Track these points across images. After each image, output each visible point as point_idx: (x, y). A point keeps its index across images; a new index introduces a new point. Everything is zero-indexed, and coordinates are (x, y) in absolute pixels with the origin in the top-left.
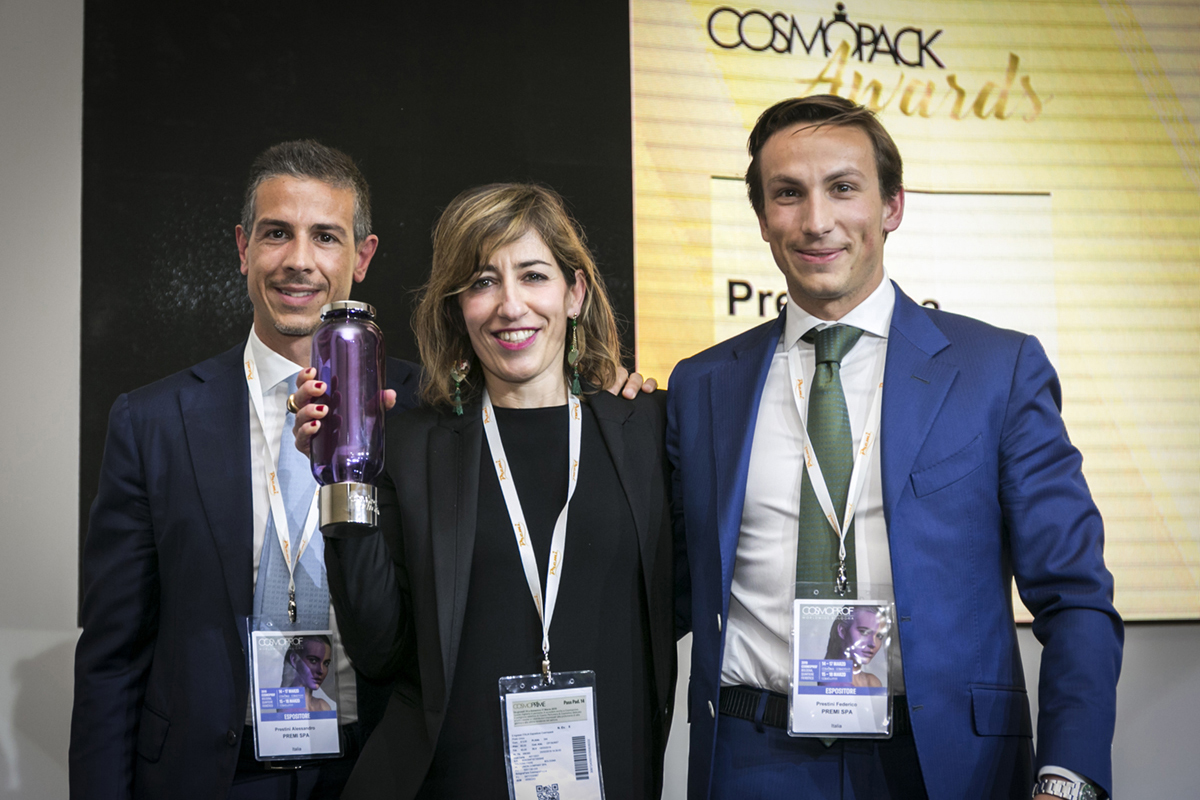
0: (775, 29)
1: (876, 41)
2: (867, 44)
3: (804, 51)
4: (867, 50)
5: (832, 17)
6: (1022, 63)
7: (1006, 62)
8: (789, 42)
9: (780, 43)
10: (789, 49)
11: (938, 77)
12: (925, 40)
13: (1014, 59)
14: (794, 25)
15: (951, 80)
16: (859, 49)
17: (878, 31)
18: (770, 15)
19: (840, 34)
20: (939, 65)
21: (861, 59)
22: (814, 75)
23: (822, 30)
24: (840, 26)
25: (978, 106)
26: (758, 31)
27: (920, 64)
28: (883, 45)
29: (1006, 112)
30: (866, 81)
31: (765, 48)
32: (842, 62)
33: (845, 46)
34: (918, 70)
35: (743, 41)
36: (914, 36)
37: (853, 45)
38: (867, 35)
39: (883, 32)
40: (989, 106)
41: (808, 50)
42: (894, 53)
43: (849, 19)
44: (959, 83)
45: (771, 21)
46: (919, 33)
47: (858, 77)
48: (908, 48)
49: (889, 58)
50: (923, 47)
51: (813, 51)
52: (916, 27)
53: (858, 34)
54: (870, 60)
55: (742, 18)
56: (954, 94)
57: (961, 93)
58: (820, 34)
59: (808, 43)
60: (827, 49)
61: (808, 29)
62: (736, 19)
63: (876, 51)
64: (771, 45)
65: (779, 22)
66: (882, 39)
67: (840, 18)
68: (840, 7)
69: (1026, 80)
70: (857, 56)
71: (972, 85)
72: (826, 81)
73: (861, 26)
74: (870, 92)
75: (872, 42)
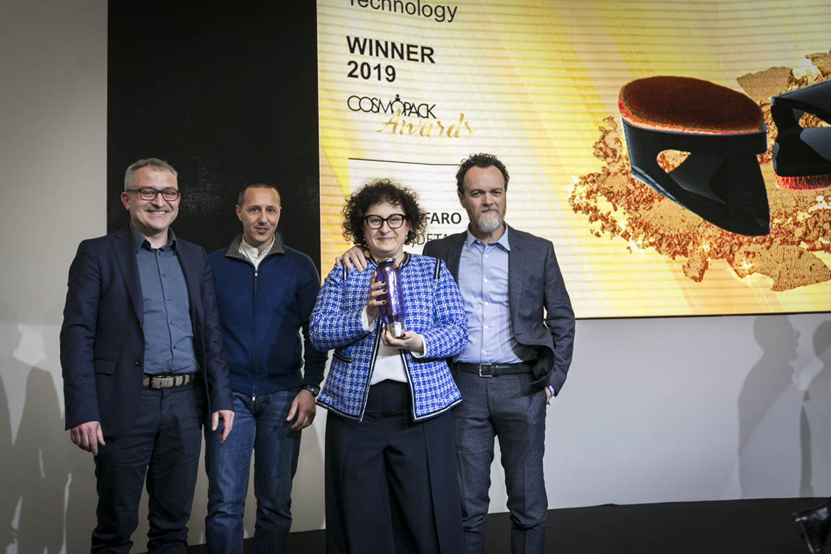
0: (373, 104)
1: (411, 108)
3: (384, 112)
4: (408, 112)
5: (394, 100)
6: (465, 116)
7: (459, 116)
8: (378, 109)
9: (375, 109)
10: (378, 111)
11: (434, 122)
12: (429, 109)
13: (462, 115)
14: (380, 102)
15: (439, 123)
16: (404, 111)
18: (371, 99)
19: (398, 106)
20: (435, 117)
21: (405, 115)
22: (388, 121)
23: (391, 104)
24: (398, 102)
25: (449, 132)
26: (366, 105)
27: (427, 117)
28: (413, 110)
29: (459, 135)
30: (407, 123)
31: (369, 111)
32: (399, 115)
33: (399, 110)
34: (427, 119)
35: (361, 108)
36: (426, 107)
37: (402, 110)
38: (408, 106)
39: (413, 105)
40: (453, 132)
41: (385, 112)
42: (418, 113)
43: (401, 100)
44: (442, 124)
45: (372, 101)
46: (427, 105)
47: (404, 121)
48: (423, 112)
49: (416, 115)
50: (428, 111)
51: (387, 112)
52: (426, 103)
53: (404, 106)
54: (409, 115)
55: (361, 100)
56: (440, 129)
57: (443, 128)
58: (390, 106)
59: (385, 109)
60: (392, 111)
61: (385, 103)
62: (358, 100)
63: (411, 112)
64: (371, 110)
65: (374, 101)
66: (413, 108)
67: (398, 100)
68: (398, 96)
69: (466, 123)
71: (446, 125)
72: (392, 123)
73: (405, 103)
74: (409, 127)
75: (409, 109)
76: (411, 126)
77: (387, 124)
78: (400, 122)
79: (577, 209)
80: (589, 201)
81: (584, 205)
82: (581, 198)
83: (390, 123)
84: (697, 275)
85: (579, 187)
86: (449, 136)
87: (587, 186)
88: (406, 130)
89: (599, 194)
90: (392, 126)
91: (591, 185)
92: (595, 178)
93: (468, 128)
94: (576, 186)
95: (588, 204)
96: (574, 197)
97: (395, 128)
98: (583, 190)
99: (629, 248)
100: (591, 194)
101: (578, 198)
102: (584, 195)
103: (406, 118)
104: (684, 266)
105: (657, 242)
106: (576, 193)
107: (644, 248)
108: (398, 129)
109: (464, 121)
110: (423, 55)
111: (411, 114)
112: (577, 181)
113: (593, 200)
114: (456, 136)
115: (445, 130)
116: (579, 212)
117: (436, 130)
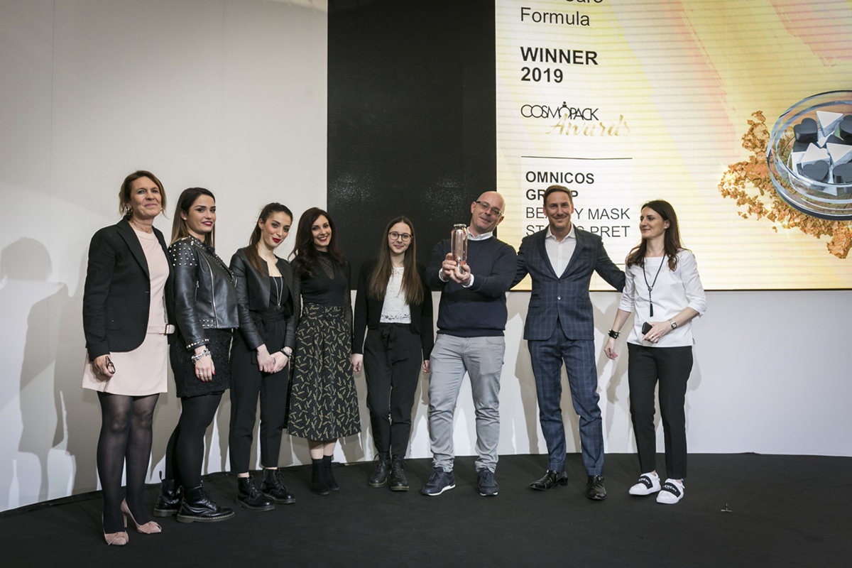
0: (543, 110)
1: (576, 113)
2: (573, 114)
3: (552, 117)
4: (573, 116)
6: (624, 117)
7: (619, 117)
8: (548, 114)
9: (545, 115)
10: (547, 116)
11: (596, 123)
12: (593, 112)
13: (622, 116)
14: (549, 109)
15: (601, 124)
16: (570, 115)
18: (541, 106)
19: (565, 111)
20: (597, 119)
21: (571, 119)
22: (556, 124)
23: (559, 110)
24: (564, 108)
25: (609, 131)
26: (537, 112)
27: (591, 119)
28: (578, 114)
29: (618, 133)
30: (573, 125)
31: (540, 117)
32: (565, 119)
33: (566, 115)
34: (590, 121)
35: (532, 115)
36: (589, 111)
37: (569, 114)
38: (573, 111)
39: (578, 110)
40: (613, 131)
41: (554, 117)
42: (582, 116)
43: (567, 106)
44: (603, 125)
45: (542, 108)
46: (591, 110)
47: (570, 124)
48: (587, 115)
49: (581, 118)
50: (592, 114)
52: (590, 107)
53: (570, 111)
54: (574, 119)
55: (532, 107)
56: (602, 128)
57: (604, 128)
58: (558, 112)
59: (554, 115)
60: (560, 116)
61: (554, 110)
62: (530, 108)
63: (576, 116)
64: (542, 116)
65: (544, 108)
66: (578, 112)
67: (565, 106)
68: (565, 103)
69: (625, 123)
71: (607, 125)
72: (560, 126)
73: (571, 108)
74: (574, 129)
75: (575, 113)
76: (576, 128)
77: (556, 126)
78: (566, 125)
79: (726, 193)
80: (737, 187)
81: (733, 190)
82: (730, 184)
83: (558, 126)
84: (842, 252)
85: (728, 175)
86: (609, 134)
87: (735, 173)
88: (572, 130)
89: (747, 180)
90: (560, 128)
91: (739, 172)
92: (743, 167)
93: (627, 127)
94: (725, 173)
95: (736, 189)
96: (723, 184)
97: (562, 129)
98: (732, 177)
99: (774, 228)
100: (739, 180)
101: (726, 184)
102: (733, 182)
103: (572, 121)
104: (828, 244)
105: (802, 223)
106: (725, 180)
107: (789, 228)
108: (565, 130)
109: (623, 121)
110: (587, 58)
112: (727, 169)
113: (741, 186)
114: (616, 135)
115: (607, 130)
116: (728, 197)
117: (599, 130)
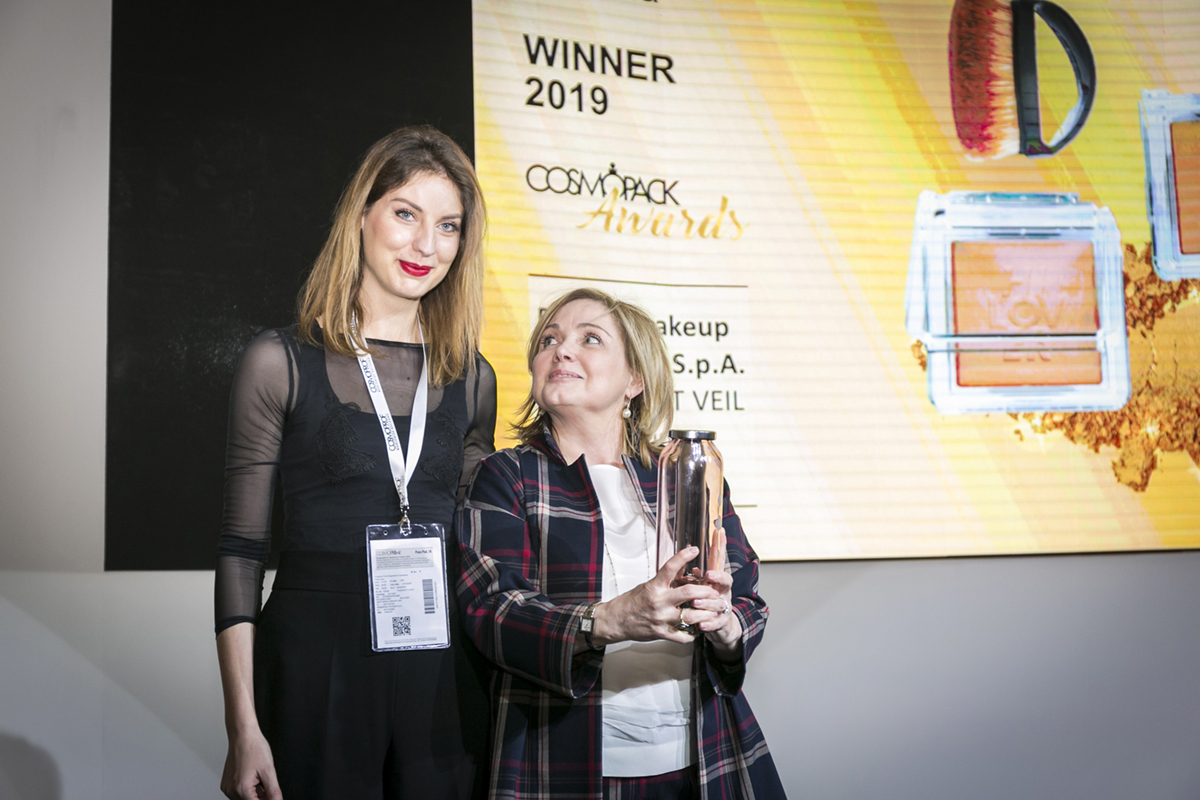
0: (570, 179)
1: (636, 187)
2: (631, 189)
3: (589, 193)
4: (630, 193)
5: (607, 172)
6: (730, 204)
7: (720, 202)
8: (580, 187)
9: (574, 188)
10: (579, 192)
11: (676, 211)
12: (667, 187)
13: (725, 200)
14: (583, 177)
15: (684, 213)
16: (625, 190)
17: (637, 181)
18: (567, 170)
19: (613, 183)
20: (677, 203)
21: (626, 198)
22: (596, 209)
23: (601, 180)
24: (613, 177)
25: (701, 230)
26: (559, 180)
27: (664, 202)
28: (640, 190)
29: (719, 234)
30: (629, 214)
31: (564, 191)
32: (614, 201)
33: (616, 191)
34: (662, 206)
35: (549, 187)
36: (661, 185)
37: (621, 190)
38: (630, 184)
39: (640, 182)
40: (708, 230)
41: (592, 192)
42: (647, 195)
43: (618, 173)
44: (689, 214)
45: (568, 174)
46: (664, 183)
47: (624, 211)
48: (657, 193)
49: (645, 198)
50: (666, 192)
51: (595, 193)
52: (662, 178)
53: (624, 183)
54: (632, 199)
55: (549, 172)
56: (686, 222)
57: (691, 222)
58: (600, 183)
59: (592, 188)
60: (604, 193)
61: (592, 179)
62: (545, 173)
63: (635, 194)
64: (568, 190)
65: (573, 174)
66: (640, 187)
67: (613, 172)
68: (613, 166)
69: (732, 214)
70: (623, 197)
71: (697, 217)
72: (604, 213)
73: (626, 178)
74: (632, 221)
75: (633, 188)
76: (636, 220)
77: (596, 214)
78: (617, 212)
83: (600, 212)
84: (1139, 481)
86: (702, 236)
88: (628, 225)
90: (604, 217)
93: (737, 224)
97: (608, 220)
99: (1018, 432)
103: (627, 206)
104: (1114, 464)
105: (1067, 422)
107: (1044, 432)
108: (614, 223)
109: (728, 211)
110: (655, 69)
111: (636, 197)
114: (715, 236)
115: (695, 228)
117: (678, 227)
